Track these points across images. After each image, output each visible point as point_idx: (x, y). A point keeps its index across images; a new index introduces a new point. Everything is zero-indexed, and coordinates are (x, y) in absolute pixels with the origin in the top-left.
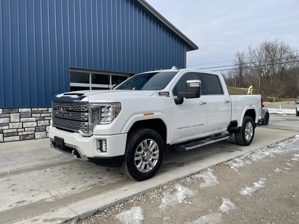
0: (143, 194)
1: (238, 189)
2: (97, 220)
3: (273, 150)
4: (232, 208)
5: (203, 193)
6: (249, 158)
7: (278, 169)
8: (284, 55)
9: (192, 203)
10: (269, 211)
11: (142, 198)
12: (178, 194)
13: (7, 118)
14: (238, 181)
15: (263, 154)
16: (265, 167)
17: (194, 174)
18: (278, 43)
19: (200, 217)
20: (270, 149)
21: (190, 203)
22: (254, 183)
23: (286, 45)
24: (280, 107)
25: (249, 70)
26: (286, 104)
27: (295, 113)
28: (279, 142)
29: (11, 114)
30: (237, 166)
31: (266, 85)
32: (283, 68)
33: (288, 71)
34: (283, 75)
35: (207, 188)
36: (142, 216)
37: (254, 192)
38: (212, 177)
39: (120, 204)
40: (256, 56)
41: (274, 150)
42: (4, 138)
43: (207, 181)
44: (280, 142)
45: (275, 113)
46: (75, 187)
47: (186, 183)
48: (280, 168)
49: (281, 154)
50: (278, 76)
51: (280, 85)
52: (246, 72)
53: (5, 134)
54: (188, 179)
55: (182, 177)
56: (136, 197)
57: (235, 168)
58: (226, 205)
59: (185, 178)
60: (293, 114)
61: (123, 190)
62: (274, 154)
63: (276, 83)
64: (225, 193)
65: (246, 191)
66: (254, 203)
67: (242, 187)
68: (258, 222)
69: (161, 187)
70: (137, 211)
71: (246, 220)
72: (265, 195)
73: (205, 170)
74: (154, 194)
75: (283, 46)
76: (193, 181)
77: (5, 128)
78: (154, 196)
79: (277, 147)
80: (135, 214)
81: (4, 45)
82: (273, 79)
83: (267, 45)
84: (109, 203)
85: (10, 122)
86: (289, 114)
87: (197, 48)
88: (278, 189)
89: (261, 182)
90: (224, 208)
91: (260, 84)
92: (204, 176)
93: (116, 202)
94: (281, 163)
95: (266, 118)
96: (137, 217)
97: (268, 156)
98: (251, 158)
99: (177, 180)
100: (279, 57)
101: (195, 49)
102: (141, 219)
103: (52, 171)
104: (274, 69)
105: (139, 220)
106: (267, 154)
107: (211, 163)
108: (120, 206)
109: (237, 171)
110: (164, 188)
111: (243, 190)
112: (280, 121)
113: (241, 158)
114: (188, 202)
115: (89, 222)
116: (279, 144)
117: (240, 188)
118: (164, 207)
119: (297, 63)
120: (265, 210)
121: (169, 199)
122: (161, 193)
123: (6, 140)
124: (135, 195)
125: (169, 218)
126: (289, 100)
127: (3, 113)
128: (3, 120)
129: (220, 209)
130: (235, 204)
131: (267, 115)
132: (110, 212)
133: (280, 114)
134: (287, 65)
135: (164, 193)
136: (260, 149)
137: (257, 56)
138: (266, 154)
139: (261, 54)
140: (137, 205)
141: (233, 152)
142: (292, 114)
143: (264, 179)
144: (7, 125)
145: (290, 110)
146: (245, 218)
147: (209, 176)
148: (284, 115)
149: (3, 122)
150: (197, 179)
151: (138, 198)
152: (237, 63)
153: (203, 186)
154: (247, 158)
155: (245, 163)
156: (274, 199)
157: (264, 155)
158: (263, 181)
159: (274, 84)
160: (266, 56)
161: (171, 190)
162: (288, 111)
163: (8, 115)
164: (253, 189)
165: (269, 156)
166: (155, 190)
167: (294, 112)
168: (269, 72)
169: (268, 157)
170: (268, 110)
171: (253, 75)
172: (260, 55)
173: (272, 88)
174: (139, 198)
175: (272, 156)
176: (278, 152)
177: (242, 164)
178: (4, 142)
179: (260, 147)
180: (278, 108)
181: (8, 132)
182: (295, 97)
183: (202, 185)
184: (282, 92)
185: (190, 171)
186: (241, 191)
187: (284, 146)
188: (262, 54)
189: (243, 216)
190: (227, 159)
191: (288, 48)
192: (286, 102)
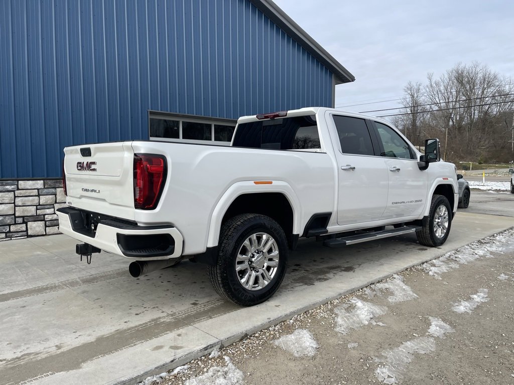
0: (306, 312)
1: (448, 304)
2: (249, 348)
3: (487, 247)
4: (448, 331)
5: (396, 310)
6: (454, 259)
7: (503, 275)
8: (489, 90)
9: (384, 325)
10: (503, 335)
11: (305, 317)
12: (359, 312)
13: (51, 196)
14: (446, 293)
15: (474, 254)
16: (482, 273)
17: (374, 284)
18: (478, 69)
19: (403, 344)
20: (484, 246)
21: (381, 324)
22: (471, 296)
23: (492, 73)
24: (484, 178)
25: (429, 116)
26: (492, 173)
27: (509, 188)
28: (495, 235)
29: (58, 189)
30: (438, 272)
31: (458, 142)
32: (486, 113)
33: (494, 117)
34: (486, 123)
35: (400, 304)
36: (315, 342)
37: (475, 308)
38: (404, 287)
39: (275, 326)
40: (440, 91)
41: (490, 247)
42: (47, 228)
43: (396, 293)
44: (497, 235)
45: (476, 189)
46: (197, 302)
47: (366, 296)
48: (505, 274)
49: (502, 253)
50: (478, 126)
51: (480, 142)
52: (424, 119)
53: (47, 222)
54: (368, 291)
55: (357, 288)
56: (296, 316)
57: (435, 274)
58: (436, 327)
59: (362, 289)
60: (506, 191)
61: (274, 305)
62: (491, 253)
63: (474, 139)
64: (430, 310)
65: (463, 307)
66: (478, 324)
67: (455, 302)
68: (490, 350)
69: (329, 302)
70: (305, 336)
71: (472, 346)
72: (492, 313)
73: (390, 277)
74: (322, 311)
75: (487, 75)
76: (375, 293)
77: (48, 211)
78: (322, 315)
79: (494, 243)
80: (303, 339)
81: (45, 74)
82: (469, 131)
83: (460, 72)
84: (259, 324)
85: (56, 203)
86: (500, 190)
87: (353, 79)
88: (511, 304)
89: (482, 294)
90: (435, 331)
91: (448, 140)
92: (390, 286)
93: (269, 322)
94: (506, 266)
95: (465, 196)
96: (308, 344)
97: (482, 256)
98: (456, 259)
99: (350, 292)
100: (479, 93)
101: (349, 81)
102: (315, 346)
103: (148, 279)
104: (471, 113)
105: (312, 347)
106: (481, 253)
107: (396, 267)
108: (276, 329)
109: (441, 279)
110: (335, 304)
111: (458, 306)
112: (486, 202)
113: (441, 259)
114: (378, 323)
115: (237, 350)
116: (497, 238)
117: (452, 303)
118: (343, 329)
119: (509, 103)
120: (497, 333)
121: (348, 319)
122: (331, 310)
123: (49, 232)
124: (293, 313)
125: (356, 345)
126: (496, 167)
127: (44, 187)
128: (45, 199)
129: (429, 332)
130: (451, 326)
131: (467, 191)
132: (263, 336)
133: (483, 190)
134: (494, 107)
135: (336, 311)
136: (468, 245)
137: (443, 91)
138: (479, 253)
139: (449, 88)
140: (301, 327)
141: (426, 249)
142: (503, 191)
143: (485, 290)
144: (52, 206)
145: (500, 183)
146: (471, 345)
147: (398, 285)
148: (490, 191)
149: (45, 202)
150: (381, 290)
151: (299, 317)
152: (408, 103)
153: (394, 300)
154: (450, 260)
155: (448, 267)
156: (507, 317)
157: (476, 254)
158: (484, 293)
159: (471, 138)
160: (458, 92)
161: (346, 306)
162: (497, 186)
163: (53, 190)
164: (472, 304)
165: (484, 256)
166: (322, 306)
167: (507, 186)
168: (462, 119)
169: (482, 258)
170: (468, 183)
171: (435, 124)
172: (447, 90)
173: (468, 146)
174: (301, 318)
175: (489, 256)
176: (497, 250)
177: (444, 269)
178: (46, 235)
179: (467, 243)
180: (480, 180)
181: (54, 219)
182: (507, 162)
183: (391, 300)
184: (484, 153)
185: (366, 279)
186: (455, 308)
187: (503, 240)
188: (451, 88)
189: (467, 342)
190: (420, 261)
191: (495, 77)
192: (492, 171)
